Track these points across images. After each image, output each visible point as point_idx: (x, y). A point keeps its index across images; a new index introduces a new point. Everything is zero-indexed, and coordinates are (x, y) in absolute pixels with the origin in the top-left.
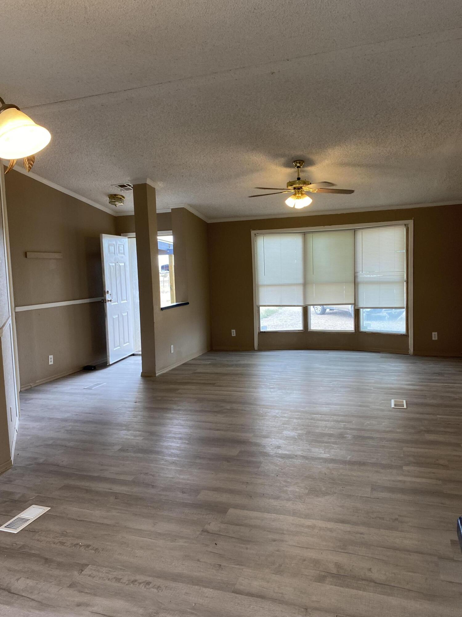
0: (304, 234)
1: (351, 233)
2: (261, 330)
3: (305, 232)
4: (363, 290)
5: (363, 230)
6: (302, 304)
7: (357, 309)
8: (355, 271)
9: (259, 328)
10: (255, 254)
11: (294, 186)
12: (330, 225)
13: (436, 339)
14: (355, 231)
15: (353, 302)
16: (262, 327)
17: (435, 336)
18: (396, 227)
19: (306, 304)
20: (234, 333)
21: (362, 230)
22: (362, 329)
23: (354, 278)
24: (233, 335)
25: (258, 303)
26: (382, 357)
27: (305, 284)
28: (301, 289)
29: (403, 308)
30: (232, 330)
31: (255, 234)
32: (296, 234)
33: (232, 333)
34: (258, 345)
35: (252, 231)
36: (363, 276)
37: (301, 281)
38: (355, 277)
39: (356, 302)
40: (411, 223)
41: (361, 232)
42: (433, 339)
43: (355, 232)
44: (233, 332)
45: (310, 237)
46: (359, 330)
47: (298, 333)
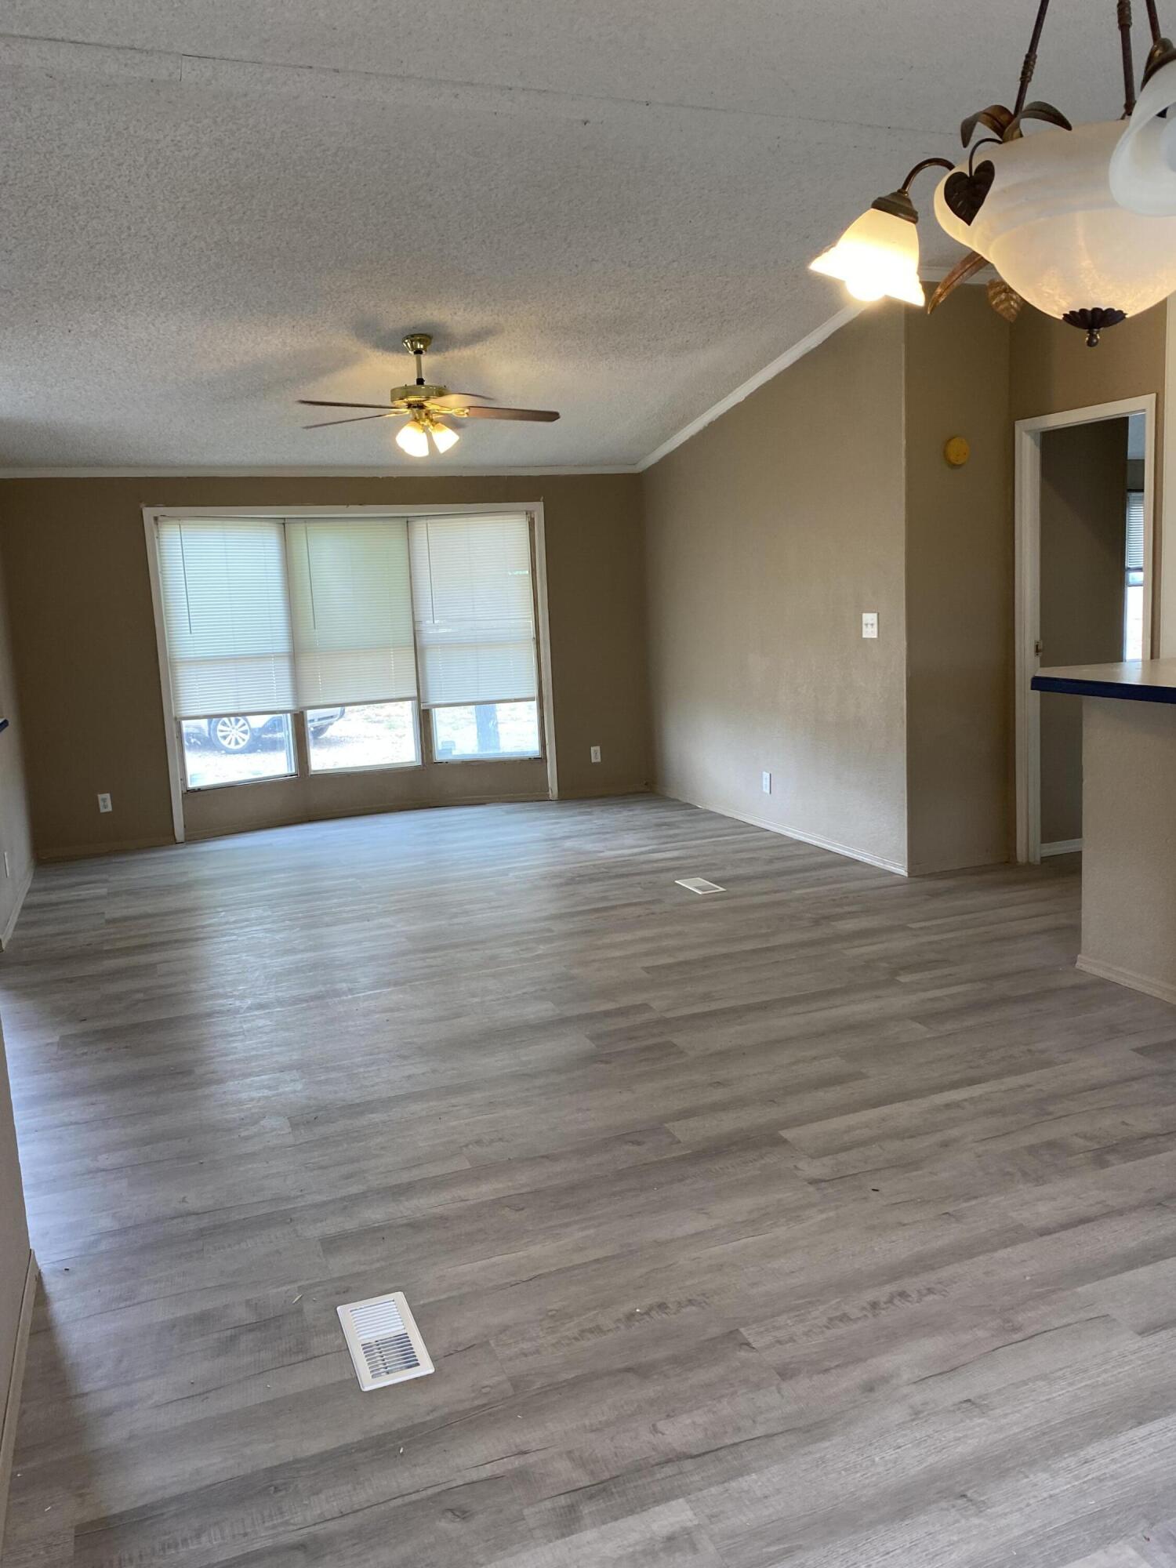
0: (283, 523)
1: (399, 526)
2: (191, 785)
3: (284, 519)
4: (434, 663)
5: (428, 521)
6: (289, 706)
7: (423, 710)
8: (416, 620)
9: (184, 779)
10: (160, 575)
13: (599, 760)
14: (407, 522)
15: (415, 694)
16: (191, 776)
17: (595, 754)
18: (506, 517)
19: (301, 706)
20: (106, 802)
21: (425, 521)
22: (439, 757)
23: (412, 635)
24: (103, 810)
25: (176, 711)
27: (296, 655)
28: (284, 666)
29: (532, 699)
30: (100, 797)
31: (156, 519)
32: (263, 523)
33: (101, 804)
34: (185, 827)
35: (148, 508)
36: (434, 628)
37: (282, 645)
38: (415, 634)
39: (421, 694)
40: (538, 508)
41: (425, 525)
42: (593, 760)
43: (409, 523)
44: (104, 800)
45: (298, 532)
46: (432, 759)
47: (284, 781)
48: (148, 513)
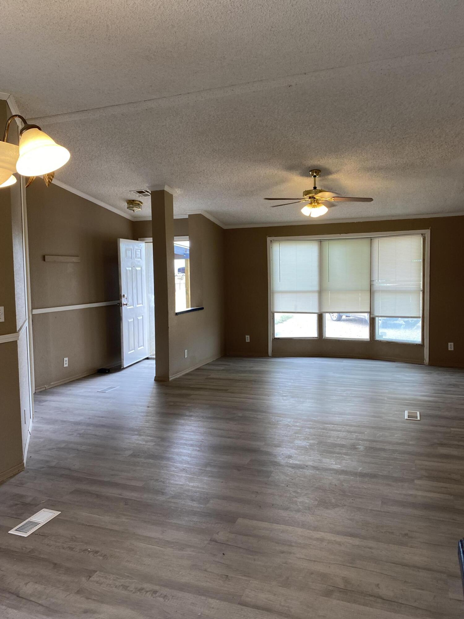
0: (321, 241)
1: (367, 242)
2: (276, 336)
3: (320, 240)
4: (379, 299)
5: (379, 239)
6: (317, 311)
7: (372, 318)
8: (371, 280)
9: (274, 334)
10: (271, 261)
11: (310, 195)
12: (346, 234)
13: (453, 349)
14: (371, 239)
15: (369, 310)
16: (276, 333)
17: (451, 346)
18: (412, 236)
19: (322, 311)
20: (248, 339)
21: (378, 239)
22: (378, 338)
23: (370, 286)
24: (247, 341)
25: (272, 309)
26: (397, 367)
27: (321, 292)
28: (316, 295)
29: (419, 317)
30: (246, 336)
31: (271, 241)
32: (312, 241)
34: (272, 351)
35: (268, 238)
36: (379, 284)
37: (316, 288)
39: (371, 311)
40: (428, 232)
41: (378, 241)
42: (449, 349)
43: (372, 240)
44: (247, 338)
45: (325, 244)
46: (374, 339)
47: (312, 340)
48: (269, 239)
